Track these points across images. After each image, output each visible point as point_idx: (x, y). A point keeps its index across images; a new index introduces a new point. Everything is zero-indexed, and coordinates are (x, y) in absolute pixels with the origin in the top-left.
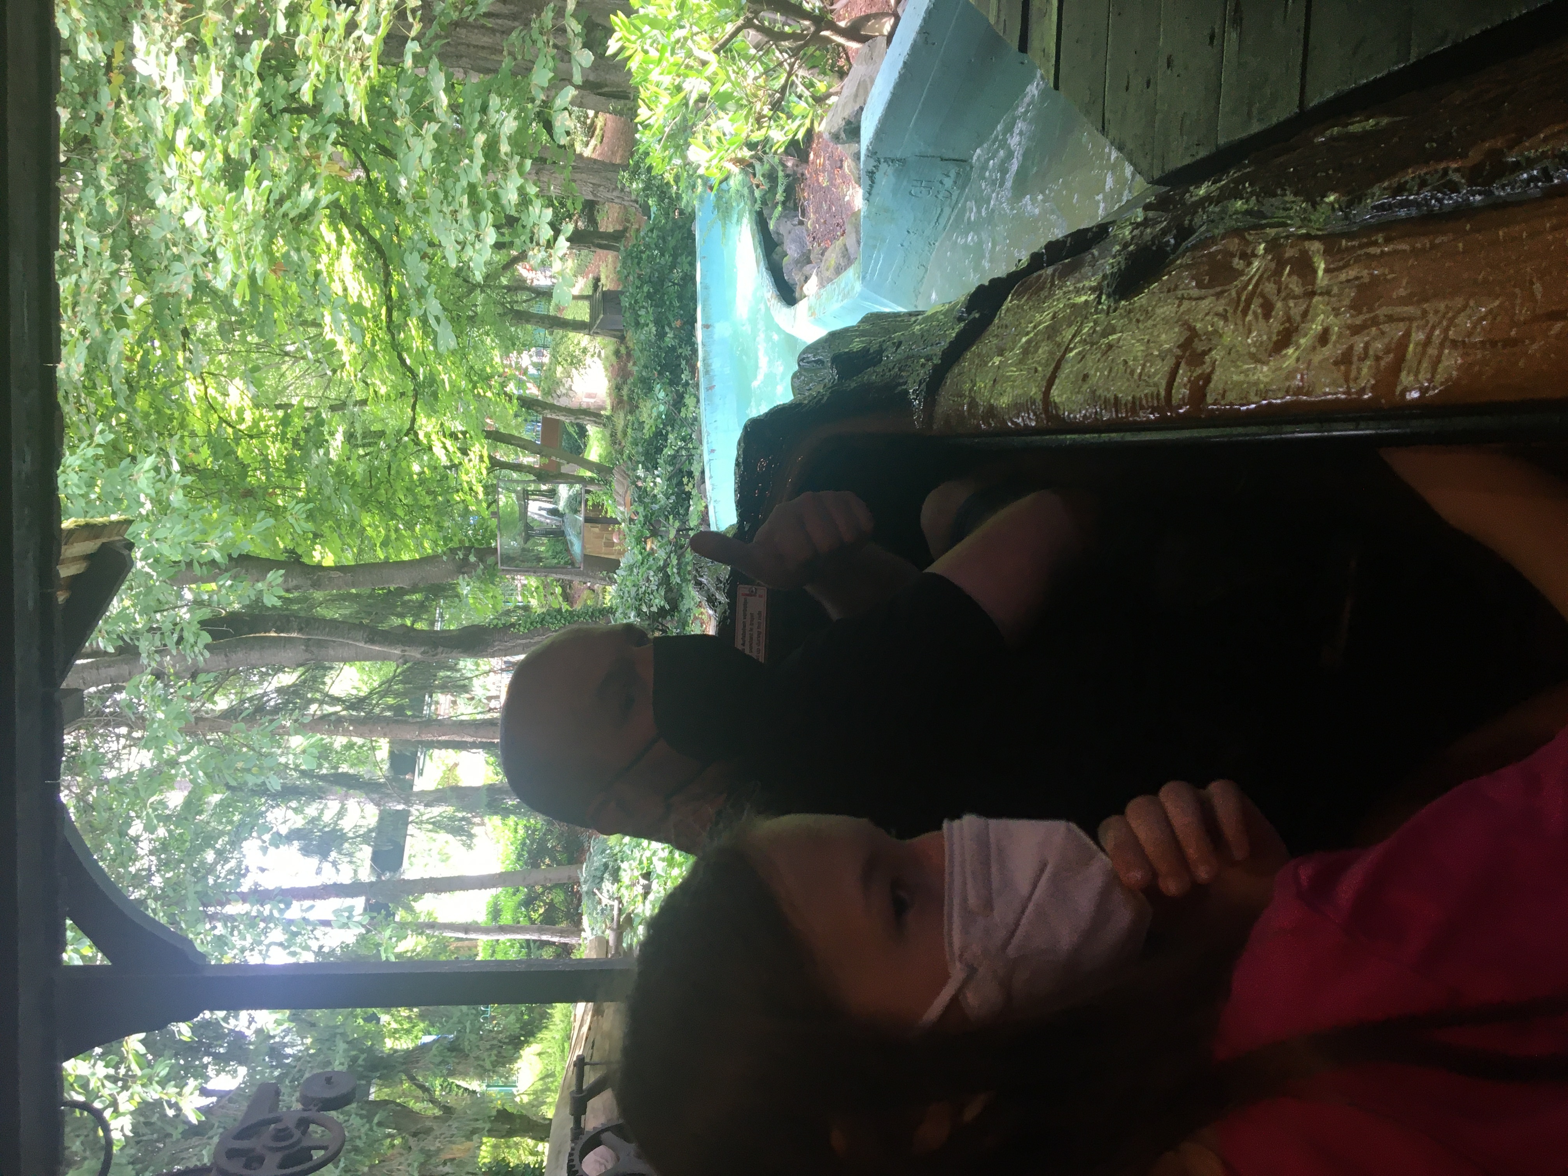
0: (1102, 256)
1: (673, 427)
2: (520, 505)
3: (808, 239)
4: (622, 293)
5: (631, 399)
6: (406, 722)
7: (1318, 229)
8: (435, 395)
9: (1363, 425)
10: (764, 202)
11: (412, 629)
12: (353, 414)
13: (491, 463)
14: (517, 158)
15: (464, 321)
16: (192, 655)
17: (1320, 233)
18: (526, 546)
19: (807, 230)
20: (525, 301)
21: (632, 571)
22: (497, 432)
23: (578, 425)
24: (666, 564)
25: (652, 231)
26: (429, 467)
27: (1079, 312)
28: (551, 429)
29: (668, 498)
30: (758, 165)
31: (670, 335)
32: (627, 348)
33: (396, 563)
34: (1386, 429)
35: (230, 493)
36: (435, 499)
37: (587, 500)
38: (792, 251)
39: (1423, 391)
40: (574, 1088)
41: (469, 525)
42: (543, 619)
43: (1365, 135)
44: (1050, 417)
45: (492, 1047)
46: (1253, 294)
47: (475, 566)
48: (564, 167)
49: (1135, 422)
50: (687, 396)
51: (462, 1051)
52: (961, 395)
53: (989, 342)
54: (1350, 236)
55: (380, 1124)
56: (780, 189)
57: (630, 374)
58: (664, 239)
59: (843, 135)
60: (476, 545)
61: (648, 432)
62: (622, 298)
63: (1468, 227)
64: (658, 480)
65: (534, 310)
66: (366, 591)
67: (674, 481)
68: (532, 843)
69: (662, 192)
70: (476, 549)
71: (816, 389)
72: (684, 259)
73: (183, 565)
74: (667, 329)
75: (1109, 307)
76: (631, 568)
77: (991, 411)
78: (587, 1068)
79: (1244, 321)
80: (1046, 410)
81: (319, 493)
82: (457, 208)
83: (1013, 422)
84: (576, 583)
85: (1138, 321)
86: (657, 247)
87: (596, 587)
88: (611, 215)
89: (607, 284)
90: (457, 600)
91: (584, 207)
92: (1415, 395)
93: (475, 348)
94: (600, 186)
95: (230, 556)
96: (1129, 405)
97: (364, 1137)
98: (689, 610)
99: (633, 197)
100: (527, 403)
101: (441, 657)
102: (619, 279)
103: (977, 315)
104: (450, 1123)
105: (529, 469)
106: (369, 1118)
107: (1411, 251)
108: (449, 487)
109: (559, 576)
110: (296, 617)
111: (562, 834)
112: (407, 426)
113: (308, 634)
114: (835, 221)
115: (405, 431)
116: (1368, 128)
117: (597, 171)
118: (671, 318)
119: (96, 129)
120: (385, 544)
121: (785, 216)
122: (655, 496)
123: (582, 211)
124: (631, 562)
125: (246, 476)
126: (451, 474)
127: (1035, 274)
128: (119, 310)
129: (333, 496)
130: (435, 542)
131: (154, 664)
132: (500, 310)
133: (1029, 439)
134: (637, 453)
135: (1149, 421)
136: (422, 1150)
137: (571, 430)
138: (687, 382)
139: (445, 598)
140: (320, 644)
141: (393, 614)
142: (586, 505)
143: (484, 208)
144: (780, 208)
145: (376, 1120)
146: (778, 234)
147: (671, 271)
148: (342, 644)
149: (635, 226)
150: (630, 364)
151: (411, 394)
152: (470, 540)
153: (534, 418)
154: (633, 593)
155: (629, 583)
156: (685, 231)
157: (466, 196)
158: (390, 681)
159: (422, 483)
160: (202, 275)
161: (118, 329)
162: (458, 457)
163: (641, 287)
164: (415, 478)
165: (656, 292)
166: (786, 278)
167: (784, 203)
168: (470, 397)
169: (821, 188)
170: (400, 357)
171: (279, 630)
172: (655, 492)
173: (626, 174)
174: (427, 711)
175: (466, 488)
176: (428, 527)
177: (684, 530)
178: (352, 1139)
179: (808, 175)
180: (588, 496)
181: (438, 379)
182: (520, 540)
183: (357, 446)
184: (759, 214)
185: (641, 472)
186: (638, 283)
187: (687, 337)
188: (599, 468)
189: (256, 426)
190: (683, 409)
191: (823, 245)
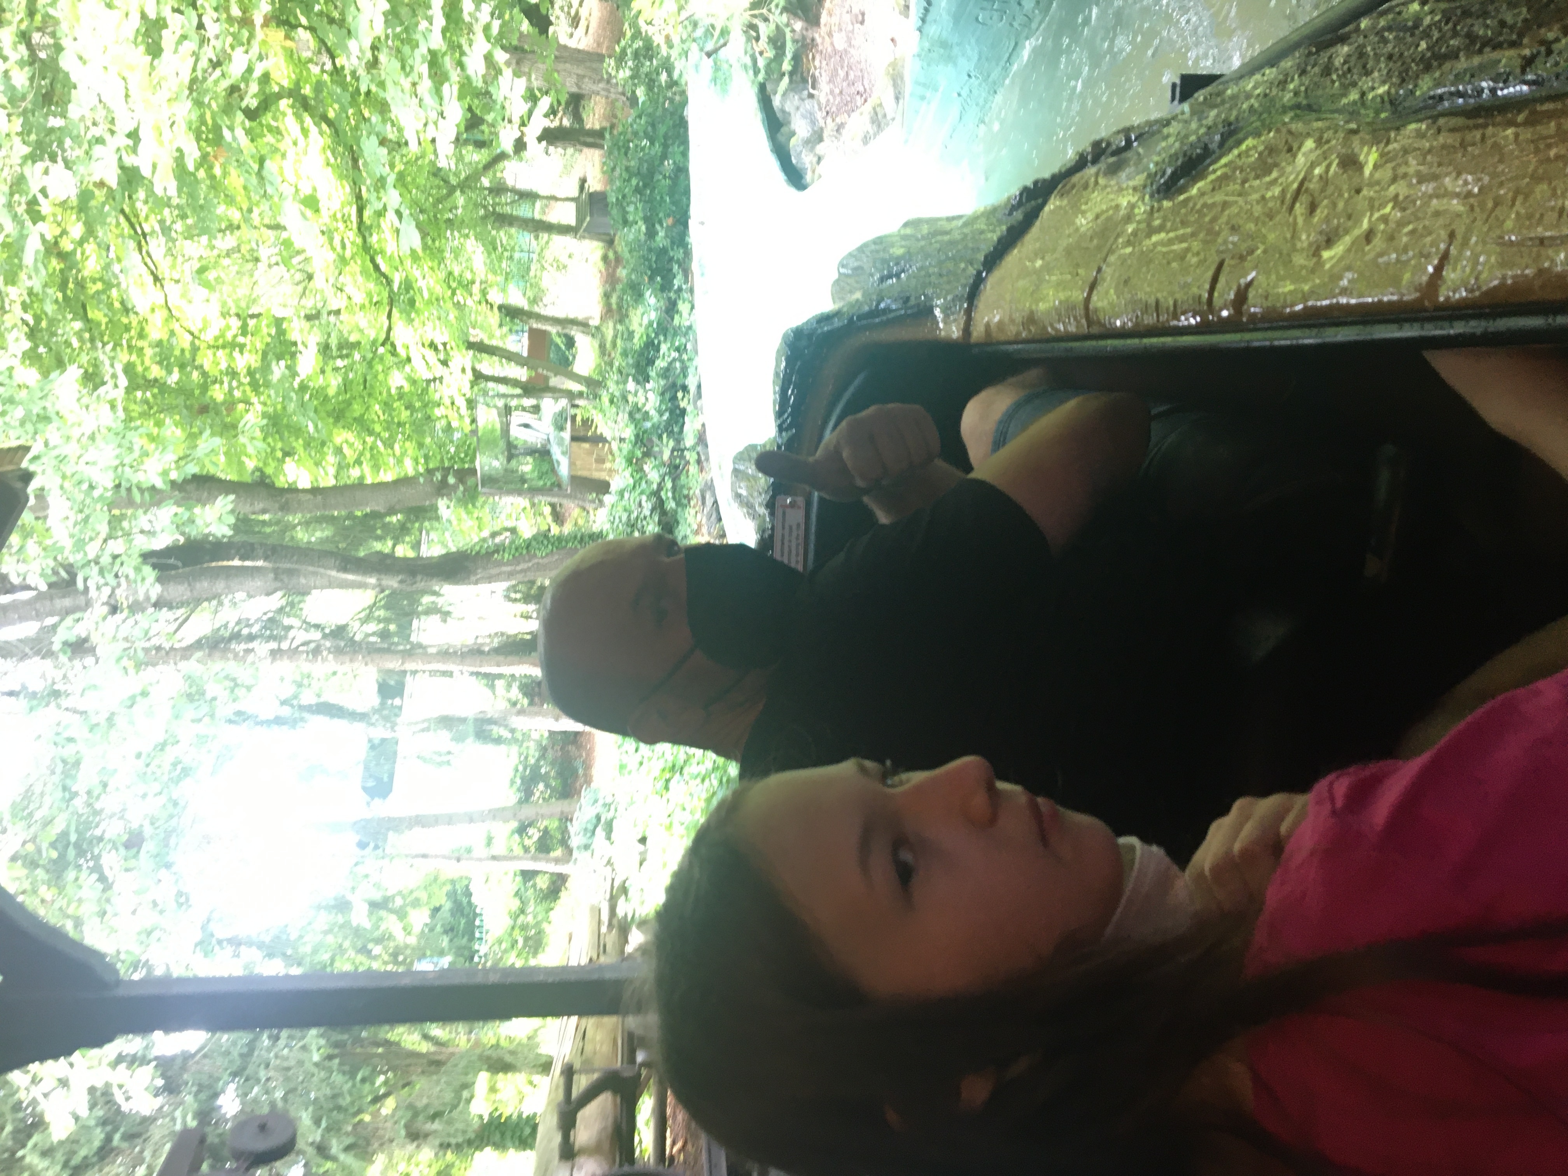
1: (665, 336)
2: (502, 421)
3: (820, 115)
4: (609, 190)
5: (620, 307)
6: (388, 651)
7: (1368, 123)
8: (412, 302)
10: (768, 73)
11: (391, 556)
12: (328, 325)
13: (474, 375)
15: (444, 225)
17: (1370, 127)
18: (509, 466)
19: (819, 104)
20: (508, 204)
21: (623, 496)
22: (481, 343)
23: (565, 335)
24: (660, 487)
25: (640, 117)
26: (409, 380)
28: (538, 339)
29: (661, 415)
30: (762, 26)
31: (661, 234)
32: (616, 253)
33: (373, 485)
34: (1431, 331)
35: (190, 408)
36: (413, 414)
37: (574, 418)
38: (800, 128)
39: (1470, 290)
41: (451, 442)
42: (529, 544)
44: (1090, 323)
46: (1299, 190)
47: (455, 488)
48: (547, 57)
49: (1176, 327)
50: (680, 302)
56: (789, 55)
57: (618, 280)
58: (653, 125)
60: (457, 466)
61: (638, 342)
62: (609, 195)
64: (650, 395)
65: (517, 213)
66: (344, 512)
67: (668, 396)
69: (651, 80)
70: (455, 471)
71: (856, 296)
72: (675, 149)
74: (658, 228)
75: (1152, 207)
76: (621, 494)
77: (1032, 317)
78: (576, 1076)
79: (1290, 218)
80: (1087, 316)
82: (417, 80)
83: (1053, 328)
84: (566, 503)
86: (646, 135)
87: (586, 507)
88: (597, 111)
89: (595, 185)
90: (438, 522)
91: (568, 104)
92: (1462, 294)
94: (584, 77)
95: (172, 481)
96: (1171, 309)
99: (620, 89)
100: (510, 313)
101: (423, 584)
102: (604, 175)
103: (1020, 217)
105: (515, 383)
107: (1461, 145)
108: (430, 402)
109: (546, 498)
110: (264, 543)
112: (383, 336)
113: (276, 562)
114: (853, 90)
115: (381, 342)
117: (582, 62)
118: (662, 217)
120: (359, 462)
121: (793, 90)
122: (647, 412)
123: (566, 107)
124: (623, 486)
126: (433, 388)
130: (416, 461)
132: (481, 212)
133: (1069, 345)
134: (628, 364)
135: (1190, 326)
137: (558, 340)
138: (680, 287)
139: (429, 520)
140: (291, 572)
141: (371, 538)
142: (573, 421)
143: (447, 79)
144: (786, 79)
146: (783, 111)
147: (662, 163)
148: (315, 574)
149: (623, 119)
150: (620, 269)
151: (385, 301)
152: (450, 459)
153: (519, 328)
154: (624, 519)
155: (620, 508)
156: (676, 117)
157: (426, 65)
158: (371, 608)
159: (401, 396)
160: (130, 160)
161: (34, 223)
162: (439, 370)
163: (629, 180)
164: (393, 391)
165: (645, 186)
166: (794, 161)
167: (791, 74)
168: (449, 305)
169: (835, 51)
170: (373, 260)
171: (242, 558)
172: (647, 408)
173: (612, 62)
174: (414, 638)
175: (448, 402)
176: (408, 444)
177: (679, 450)
178: (334, 1097)
179: (819, 40)
180: (573, 411)
181: (415, 286)
182: (502, 459)
183: (334, 358)
184: (762, 88)
185: (631, 385)
186: (625, 175)
187: (680, 238)
188: (589, 382)
189: (222, 336)
190: (676, 317)
191: (838, 120)
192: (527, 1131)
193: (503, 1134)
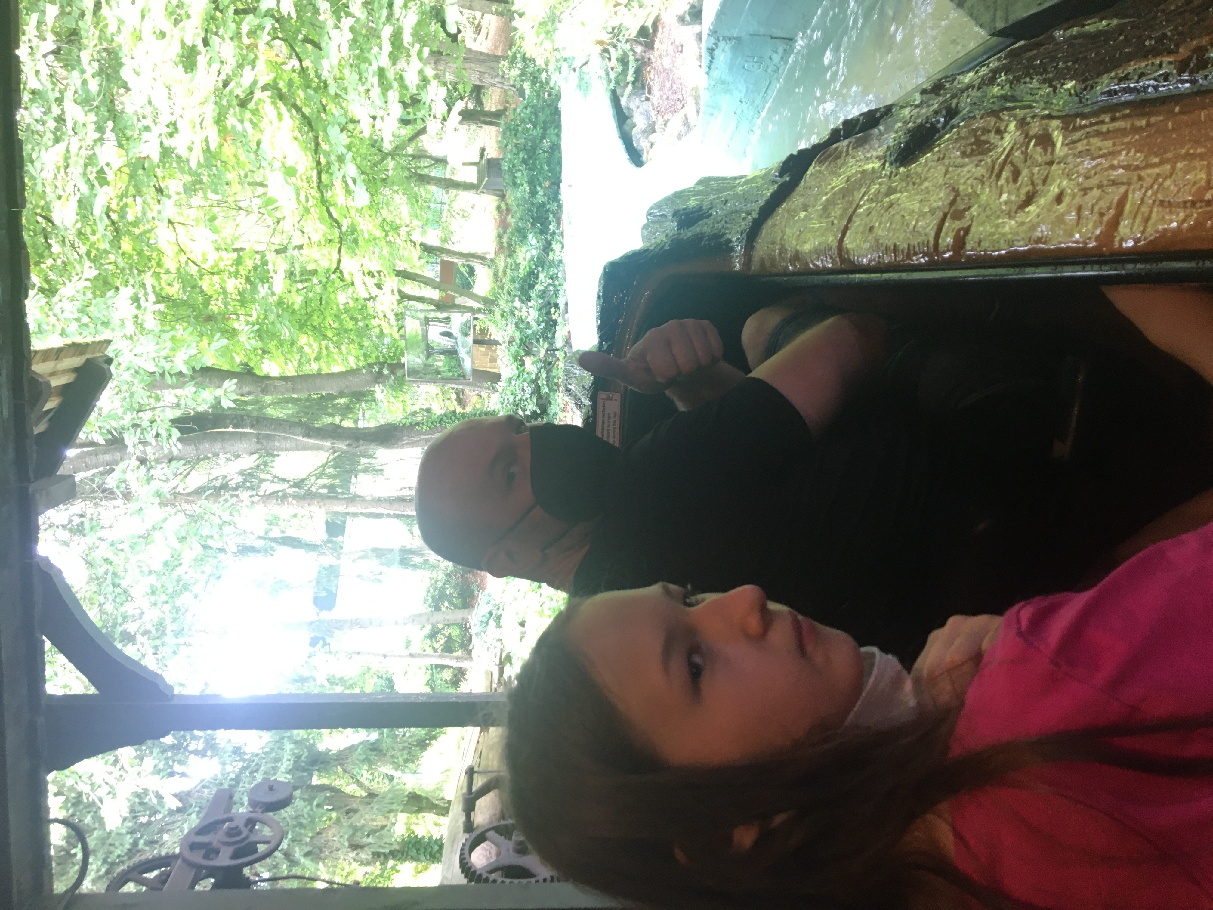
0: (888, 130)
1: (543, 268)
2: (423, 329)
3: (653, 113)
4: (502, 159)
5: (509, 245)
6: (336, 498)
7: (1059, 111)
8: (356, 241)
9: (1088, 267)
10: (617, 83)
11: (339, 427)
12: (292, 257)
13: (400, 295)
14: (417, 46)
15: (379, 183)
16: (168, 447)
17: (1060, 114)
18: (427, 362)
19: (653, 105)
20: (426, 167)
21: (510, 383)
22: (405, 271)
23: (468, 266)
24: (537, 378)
25: (526, 108)
26: (352, 298)
27: (868, 177)
28: (447, 269)
29: (539, 325)
30: (612, 50)
31: (541, 193)
32: (507, 204)
33: (328, 375)
34: (1107, 271)
35: (196, 318)
36: (356, 324)
37: (475, 326)
38: (639, 121)
39: (1137, 241)
40: (465, 790)
41: (384, 345)
42: (441, 420)
43: (1098, 34)
44: (843, 261)
45: (404, 748)
46: (1005, 161)
47: (387, 377)
48: (457, 58)
49: (909, 264)
50: (554, 243)
51: (381, 751)
52: (774, 243)
53: (796, 200)
54: (1083, 116)
55: (318, 806)
56: (631, 71)
57: (509, 225)
58: (536, 114)
59: (688, 18)
60: (389, 361)
61: (523, 272)
62: (503, 163)
63: (1177, 109)
64: (531, 310)
65: (432, 174)
66: (304, 396)
67: (544, 311)
68: (434, 591)
69: (535, 78)
70: (388, 364)
71: (660, 237)
72: (551, 131)
73: (157, 375)
74: (538, 188)
75: (891, 172)
76: (509, 381)
77: (797, 256)
78: (475, 775)
79: (997, 184)
80: (840, 255)
81: (265, 318)
82: (370, 87)
83: (814, 264)
84: (467, 390)
85: (914, 184)
86: (530, 121)
87: (483, 394)
88: (494, 98)
89: (492, 153)
90: (373, 403)
91: (472, 92)
92: (1130, 244)
93: (388, 204)
94: (485, 73)
95: (193, 368)
96: (906, 251)
97: (306, 816)
98: (555, 414)
99: (511, 82)
100: (427, 249)
101: (362, 448)
102: (499, 148)
103: (788, 179)
104: (372, 805)
105: (431, 301)
106: (310, 801)
107: (1131, 129)
108: (368, 315)
109: (453, 386)
110: (248, 416)
111: (457, 584)
112: (334, 266)
113: (258, 430)
114: (676, 97)
115: (333, 270)
116: (1101, 28)
117: (483, 61)
118: (541, 179)
119: (80, 23)
120: (318, 358)
121: (635, 94)
122: (528, 323)
123: (471, 95)
124: (511, 376)
125: (209, 304)
126: (370, 304)
127: (834, 146)
128: (101, 171)
129: (276, 322)
130: (357, 358)
131: (138, 453)
132: (407, 174)
133: (826, 277)
134: (515, 288)
135: (920, 264)
136: (351, 826)
137: (463, 270)
138: (554, 231)
139: (366, 401)
140: (268, 437)
141: (325, 414)
142: (474, 329)
143: (391, 87)
144: (630, 87)
145: (315, 803)
146: (629, 109)
147: (541, 141)
148: (286, 438)
149: (513, 106)
150: (509, 217)
151: (337, 240)
152: (384, 357)
153: (434, 260)
154: (511, 400)
155: (508, 392)
156: (553, 108)
157: (376, 78)
158: (323, 466)
159: (347, 311)
160: (167, 143)
161: (101, 186)
162: (374, 291)
163: (517, 154)
164: (342, 307)
165: (530, 158)
166: (635, 145)
167: (634, 83)
168: (383, 243)
169: (665, 70)
170: (328, 210)
171: (235, 426)
172: (529, 320)
173: (506, 63)
174: (352, 490)
175: (381, 315)
176: (352, 346)
177: (551, 351)
178: (297, 817)
179: (653, 60)
180: (476, 322)
181: (358, 229)
182: (423, 357)
183: (296, 282)
184: (614, 92)
185: (517, 303)
186: (515, 150)
187: (555, 196)
188: (485, 301)
189: (217, 265)
190: (551, 253)
191: (666, 117)
192: (436, 848)
193: (418, 850)
